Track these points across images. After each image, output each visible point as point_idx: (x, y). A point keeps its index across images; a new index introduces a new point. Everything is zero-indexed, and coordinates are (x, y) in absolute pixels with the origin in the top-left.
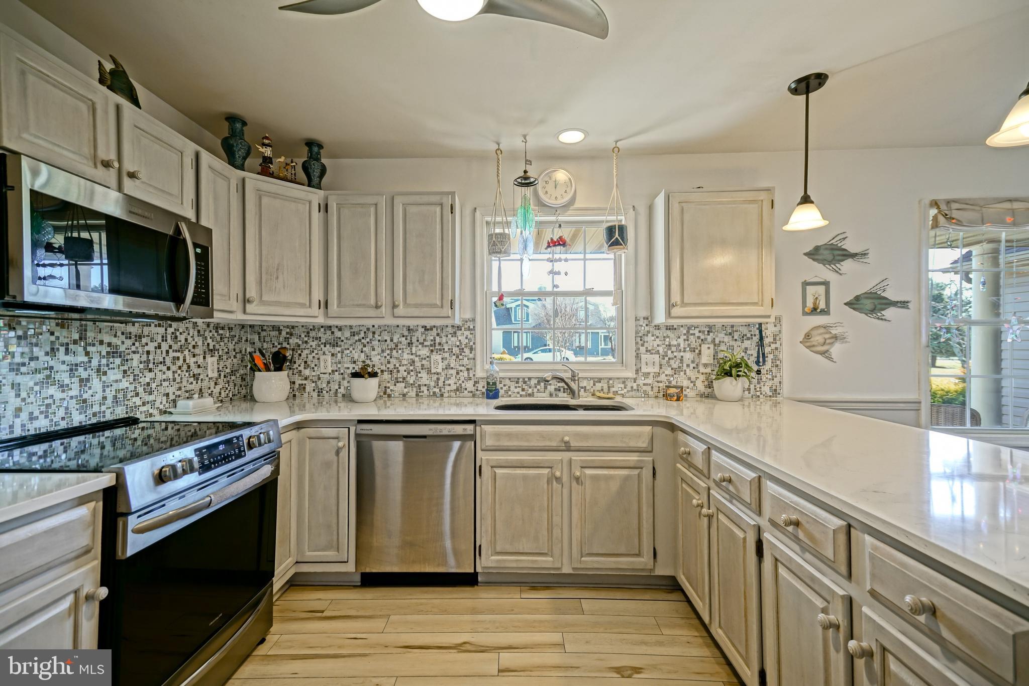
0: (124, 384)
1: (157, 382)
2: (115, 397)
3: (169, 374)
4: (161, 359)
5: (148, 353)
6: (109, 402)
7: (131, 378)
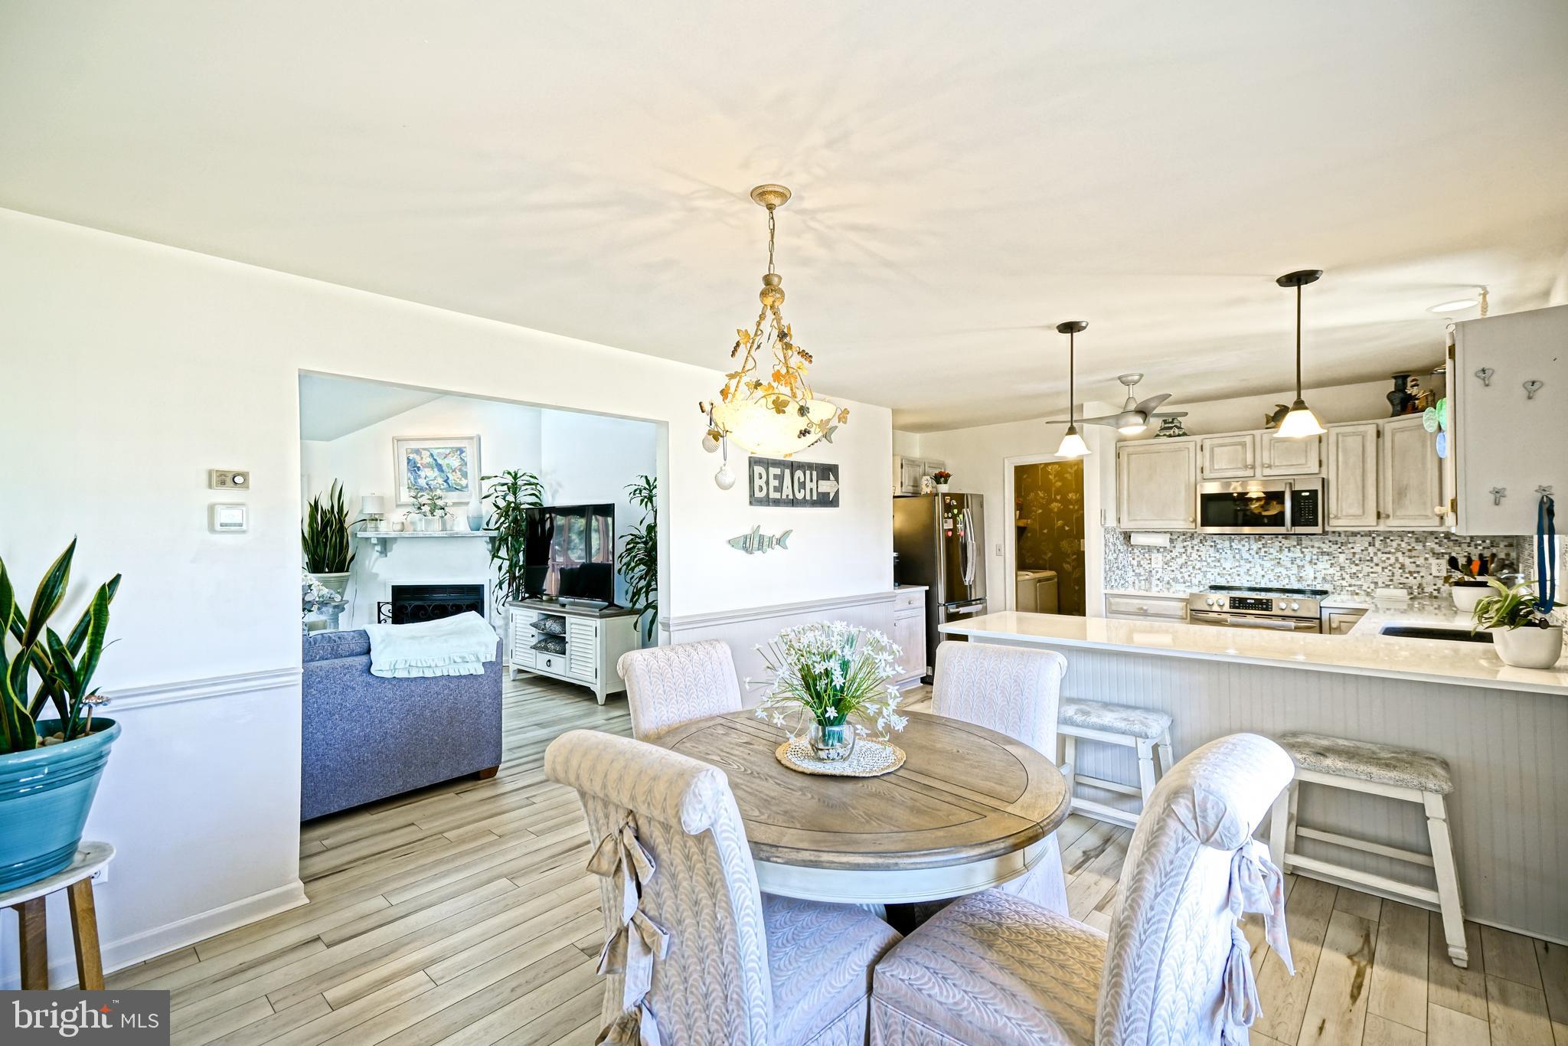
0: (1331, 571)
1: (1365, 572)
2: (1324, 578)
3: (1379, 569)
4: (1369, 558)
5: (1354, 554)
6: (1319, 580)
7: (1338, 569)
